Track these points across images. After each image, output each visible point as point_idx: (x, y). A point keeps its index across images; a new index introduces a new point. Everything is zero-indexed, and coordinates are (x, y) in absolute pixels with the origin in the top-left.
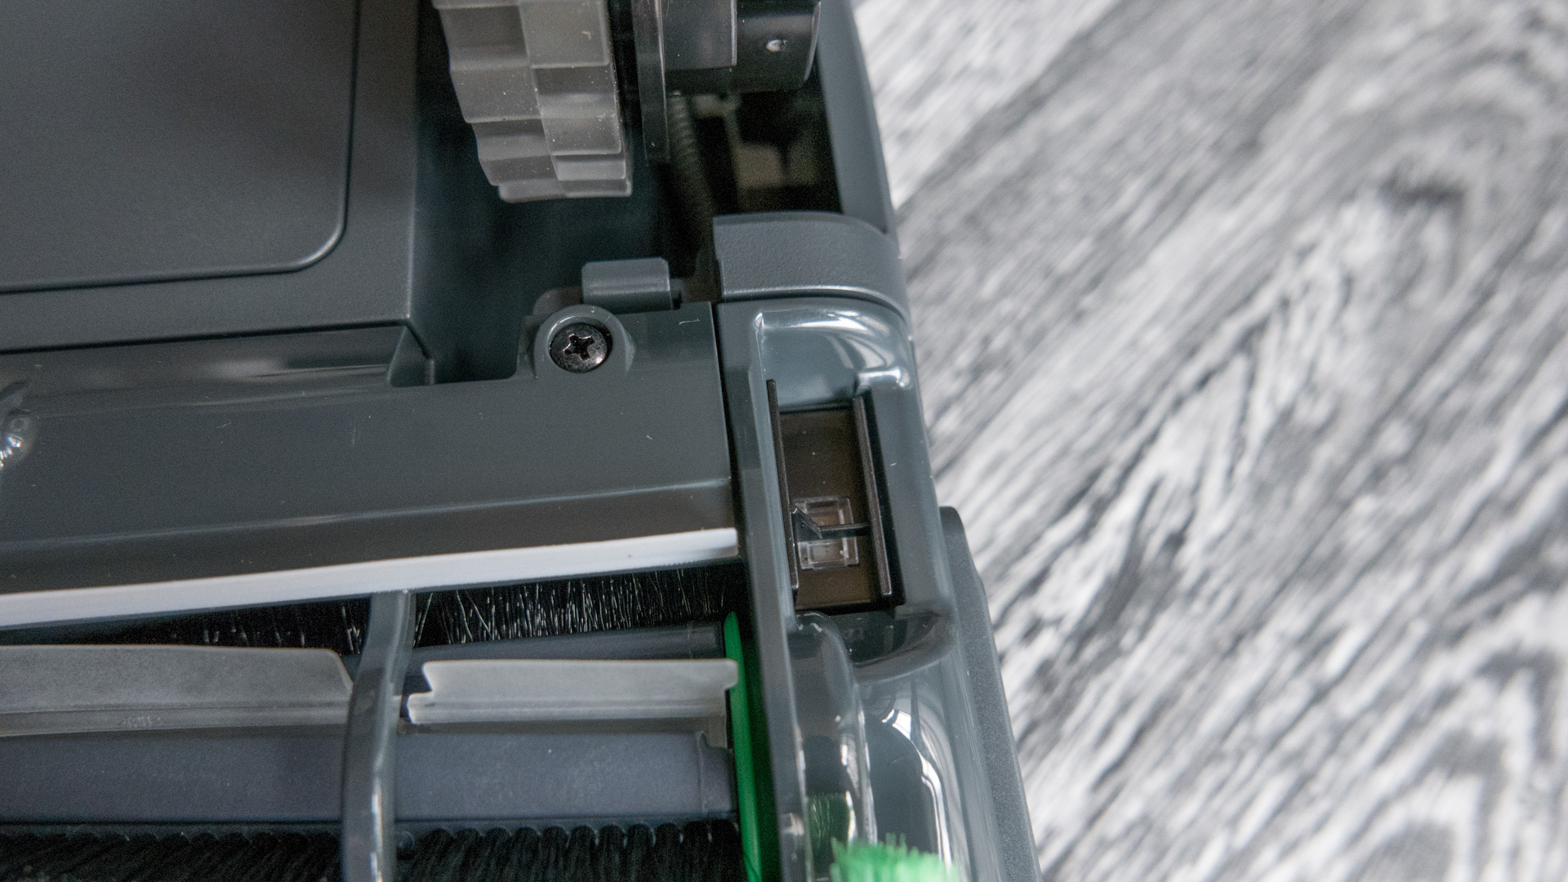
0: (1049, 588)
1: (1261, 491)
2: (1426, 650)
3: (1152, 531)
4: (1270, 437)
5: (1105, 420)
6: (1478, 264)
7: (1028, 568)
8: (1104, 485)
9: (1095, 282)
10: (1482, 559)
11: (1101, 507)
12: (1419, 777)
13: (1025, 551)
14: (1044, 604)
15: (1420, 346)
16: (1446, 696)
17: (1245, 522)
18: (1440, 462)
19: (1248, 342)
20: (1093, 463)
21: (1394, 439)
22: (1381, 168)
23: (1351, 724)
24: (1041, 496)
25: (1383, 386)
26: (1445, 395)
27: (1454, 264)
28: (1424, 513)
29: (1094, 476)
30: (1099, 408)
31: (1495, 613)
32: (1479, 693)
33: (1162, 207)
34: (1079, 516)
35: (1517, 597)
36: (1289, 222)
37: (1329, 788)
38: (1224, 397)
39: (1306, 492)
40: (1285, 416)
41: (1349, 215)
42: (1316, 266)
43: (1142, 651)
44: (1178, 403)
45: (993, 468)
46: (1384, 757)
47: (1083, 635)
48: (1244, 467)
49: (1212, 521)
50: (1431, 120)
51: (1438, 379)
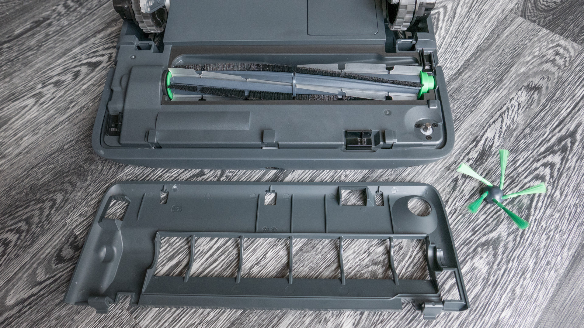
0: (471, 154)
1: (505, 139)
2: (533, 162)
3: (487, 146)
4: (506, 130)
5: (477, 128)
6: (543, 101)
7: (467, 151)
8: (478, 138)
9: (474, 106)
10: (542, 149)
11: (478, 142)
12: (531, 180)
13: (466, 149)
14: (470, 156)
15: (532, 115)
16: (536, 169)
17: (502, 144)
18: (535, 134)
19: (501, 115)
20: (476, 135)
21: (528, 131)
22: (526, 84)
23: (521, 173)
24: (468, 140)
25: (526, 122)
26: (537, 123)
27: (539, 100)
28: (533, 142)
29: (477, 137)
30: (476, 127)
31: (545, 157)
32: (542, 168)
33: (485, 92)
34: (474, 143)
35: (549, 155)
36: (508, 94)
37: (517, 182)
38: (498, 124)
39: (512, 139)
40: (508, 127)
41: (520, 92)
42: (513, 102)
43: (486, 163)
44: (490, 126)
45: (459, 136)
46: (526, 177)
47: (476, 161)
48: (501, 136)
49: (496, 144)
50: (535, 74)
51: (536, 120)
